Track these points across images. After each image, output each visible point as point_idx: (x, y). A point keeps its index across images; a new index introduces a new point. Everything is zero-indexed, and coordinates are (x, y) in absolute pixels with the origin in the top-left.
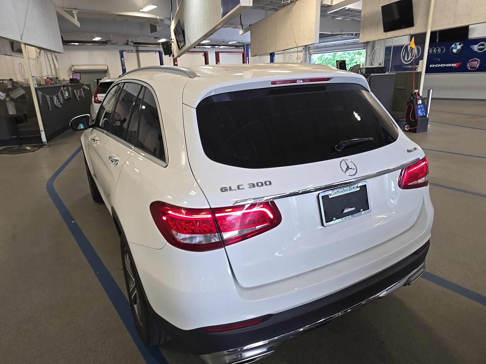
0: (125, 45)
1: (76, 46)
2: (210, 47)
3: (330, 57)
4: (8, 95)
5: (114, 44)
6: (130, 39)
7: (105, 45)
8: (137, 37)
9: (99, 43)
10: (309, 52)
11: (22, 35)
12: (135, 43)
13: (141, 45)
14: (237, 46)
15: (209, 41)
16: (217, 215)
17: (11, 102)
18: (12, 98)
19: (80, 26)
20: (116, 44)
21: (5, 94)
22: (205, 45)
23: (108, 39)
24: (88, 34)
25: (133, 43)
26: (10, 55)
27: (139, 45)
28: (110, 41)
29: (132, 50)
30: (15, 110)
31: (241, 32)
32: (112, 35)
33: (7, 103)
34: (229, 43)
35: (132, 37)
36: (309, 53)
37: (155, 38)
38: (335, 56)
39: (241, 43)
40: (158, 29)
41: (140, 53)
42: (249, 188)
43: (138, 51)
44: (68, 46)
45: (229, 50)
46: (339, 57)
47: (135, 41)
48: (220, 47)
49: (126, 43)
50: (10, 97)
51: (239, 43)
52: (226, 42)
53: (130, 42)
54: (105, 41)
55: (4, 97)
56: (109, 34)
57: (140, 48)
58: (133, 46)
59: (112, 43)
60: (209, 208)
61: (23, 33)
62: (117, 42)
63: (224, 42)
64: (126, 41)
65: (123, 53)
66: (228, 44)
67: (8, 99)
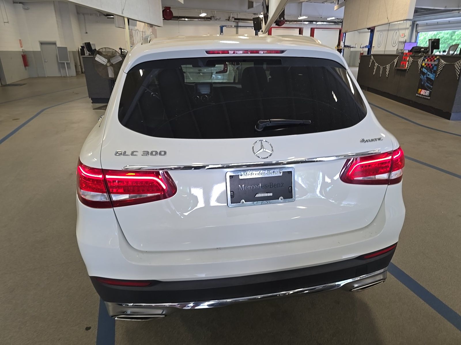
0: (227, 20)
1: (186, 21)
2: (307, 23)
3: (446, 36)
4: (109, 61)
5: (217, 20)
6: (231, 15)
7: (210, 21)
8: (238, 13)
9: (205, 19)
10: (416, 29)
11: (123, 10)
12: (235, 19)
13: (240, 21)
14: (335, 23)
15: (307, 17)
16: (107, 177)
17: (111, 67)
18: (112, 64)
19: (183, 3)
20: (219, 19)
21: (107, 60)
22: (301, 21)
23: (213, 15)
24: (196, 11)
25: (234, 19)
26: (123, 27)
27: (239, 21)
28: (214, 17)
29: (231, 25)
30: (113, 74)
31: (336, 7)
32: (216, 11)
33: (108, 67)
34: (328, 19)
35: (234, 13)
36: (416, 31)
37: (254, 14)
38: (453, 35)
39: (340, 19)
40: (255, 5)
41: (239, 29)
42: (142, 155)
43: (237, 27)
44: (180, 21)
45: (327, 27)
46: (458, 37)
47: (236, 17)
48: (318, 23)
49: (228, 19)
50: (110, 62)
51: (338, 19)
52: (324, 18)
53: (231, 18)
54: (210, 17)
55: (105, 63)
56: (214, 11)
57: (240, 24)
58: (234, 21)
59: (216, 19)
60: (101, 168)
61: (124, 8)
62: (220, 18)
63: (321, 18)
64: (228, 17)
65: (223, 28)
66: (326, 20)
67: (108, 65)
